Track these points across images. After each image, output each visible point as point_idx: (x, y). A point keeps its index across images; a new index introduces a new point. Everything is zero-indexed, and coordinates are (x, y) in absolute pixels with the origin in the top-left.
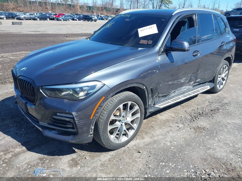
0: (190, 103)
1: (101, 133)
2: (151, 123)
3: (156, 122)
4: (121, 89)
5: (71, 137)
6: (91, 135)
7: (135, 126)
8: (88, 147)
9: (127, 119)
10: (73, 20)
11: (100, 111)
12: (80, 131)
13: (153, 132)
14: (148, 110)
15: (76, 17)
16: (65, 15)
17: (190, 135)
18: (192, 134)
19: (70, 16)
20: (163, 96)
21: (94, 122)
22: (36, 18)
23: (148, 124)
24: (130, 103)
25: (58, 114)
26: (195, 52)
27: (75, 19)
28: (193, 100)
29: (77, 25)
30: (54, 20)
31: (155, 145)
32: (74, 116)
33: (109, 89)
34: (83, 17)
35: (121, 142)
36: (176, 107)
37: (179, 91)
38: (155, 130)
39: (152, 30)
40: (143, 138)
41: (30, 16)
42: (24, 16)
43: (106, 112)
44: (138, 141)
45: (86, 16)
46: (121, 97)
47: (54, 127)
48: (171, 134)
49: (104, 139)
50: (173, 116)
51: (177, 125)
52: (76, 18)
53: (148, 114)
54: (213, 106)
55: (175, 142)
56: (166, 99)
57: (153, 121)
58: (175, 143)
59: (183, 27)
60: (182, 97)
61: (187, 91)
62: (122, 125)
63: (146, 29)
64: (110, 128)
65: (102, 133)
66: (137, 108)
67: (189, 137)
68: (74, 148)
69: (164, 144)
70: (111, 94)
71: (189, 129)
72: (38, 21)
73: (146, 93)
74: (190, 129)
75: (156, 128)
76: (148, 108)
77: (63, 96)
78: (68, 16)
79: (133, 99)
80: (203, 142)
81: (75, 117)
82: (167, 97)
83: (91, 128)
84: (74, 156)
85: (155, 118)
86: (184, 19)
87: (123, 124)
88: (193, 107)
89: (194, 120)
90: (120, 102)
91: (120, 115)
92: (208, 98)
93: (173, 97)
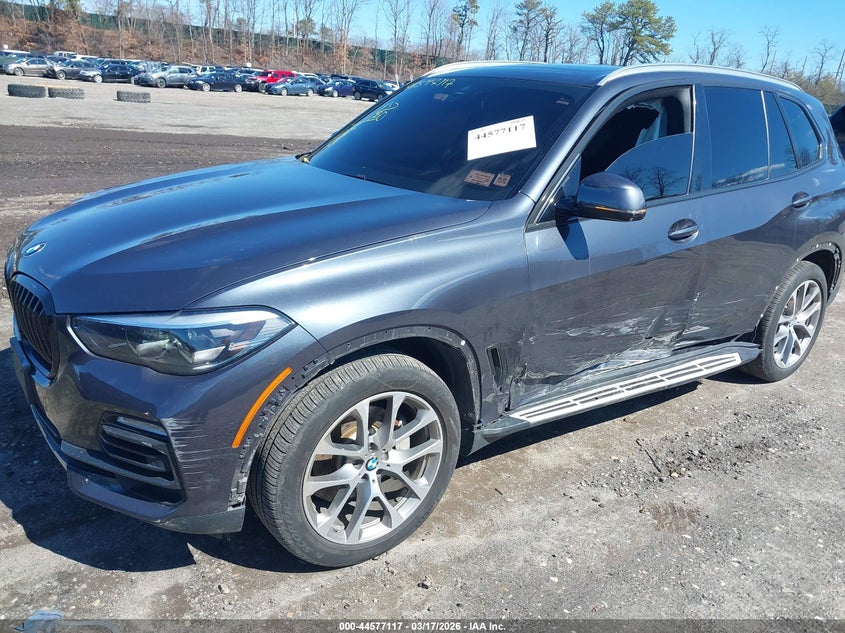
0: (661, 411)
1: (276, 503)
2: (499, 475)
3: (518, 472)
4: (362, 346)
5: (162, 507)
6: (238, 505)
7: (422, 484)
8: (242, 548)
9: (387, 458)
10: (322, 93)
11: (270, 421)
12: (192, 489)
13: (496, 515)
14: (479, 428)
15: (331, 85)
16: (295, 78)
17: (634, 534)
18: (641, 534)
19: (312, 80)
20: (545, 381)
21: (246, 459)
22: (200, 82)
23: (486, 479)
24: (398, 398)
25: (121, 420)
26: (680, 223)
27: (328, 92)
28: (674, 403)
29: (332, 111)
30: (258, 91)
31: (492, 563)
32: (170, 432)
33: (310, 340)
34: (354, 85)
35: (362, 541)
36: (606, 423)
37: (615, 367)
38: (504, 504)
39: (516, 135)
40: (452, 533)
41: (179, 75)
42: (162, 74)
43: (298, 426)
44: (431, 542)
45: (367, 83)
46: (364, 374)
47: (108, 467)
48: (561, 527)
49: (286, 525)
50: (586, 456)
51: (593, 491)
52: (330, 89)
53: (478, 444)
54: (749, 433)
55: (571, 557)
56: (560, 392)
57: (506, 470)
58: (570, 561)
59: (643, 131)
60: (624, 389)
61: (646, 366)
62: (366, 477)
63: (495, 133)
64: (312, 485)
65: (278, 503)
66: (428, 417)
67: (629, 542)
68: (190, 547)
69: (526, 561)
70: (322, 362)
71: (635, 511)
72: (206, 95)
73: (471, 363)
74: (641, 511)
75: (512, 497)
76: (480, 422)
77: (144, 355)
78: (305, 80)
79: (413, 382)
80: (679, 567)
81: (173, 435)
82: (564, 386)
83: (234, 483)
84: (182, 575)
85: (517, 460)
86: (646, 101)
87: (373, 475)
88: (671, 428)
89: (661, 480)
90: (358, 392)
91: (359, 442)
92: (737, 397)
93: (587, 386)
